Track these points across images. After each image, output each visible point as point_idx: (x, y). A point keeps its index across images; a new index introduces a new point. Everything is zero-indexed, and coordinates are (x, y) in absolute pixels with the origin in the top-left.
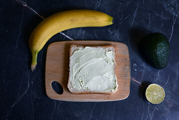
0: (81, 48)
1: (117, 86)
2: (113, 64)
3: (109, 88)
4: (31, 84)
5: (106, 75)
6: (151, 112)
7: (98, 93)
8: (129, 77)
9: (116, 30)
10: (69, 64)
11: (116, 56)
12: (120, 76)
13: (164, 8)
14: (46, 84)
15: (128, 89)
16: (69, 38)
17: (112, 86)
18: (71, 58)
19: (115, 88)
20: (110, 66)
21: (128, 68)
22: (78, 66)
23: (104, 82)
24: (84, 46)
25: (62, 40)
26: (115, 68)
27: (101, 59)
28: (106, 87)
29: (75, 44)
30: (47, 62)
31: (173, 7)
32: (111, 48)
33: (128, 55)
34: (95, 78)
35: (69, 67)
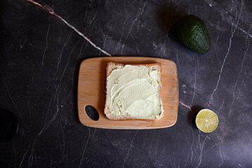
0: (120, 67)
1: (163, 111)
2: (158, 85)
3: (153, 114)
4: (60, 108)
5: (150, 98)
6: (202, 142)
7: (140, 120)
8: (177, 101)
9: (163, 43)
10: (106, 85)
11: (162, 76)
12: (166, 99)
13: (221, 16)
14: (79, 108)
15: (176, 115)
16: (106, 53)
17: (157, 111)
18: (109, 78)
19: (160, 114)
20: (155, 88)
21: (176, 90)
22: (117, 88)
23: (147, 107)
24: (124, 64)
25: (97, 57)
26: (160, 91)
27: (144, 80)
28: (150, 112)
29: (113, 62)
30: (80, 82)
31: (232, 16)
32: (156, 66)
33: (176, 74)
34: (137, 103)
35: (106, 90)
